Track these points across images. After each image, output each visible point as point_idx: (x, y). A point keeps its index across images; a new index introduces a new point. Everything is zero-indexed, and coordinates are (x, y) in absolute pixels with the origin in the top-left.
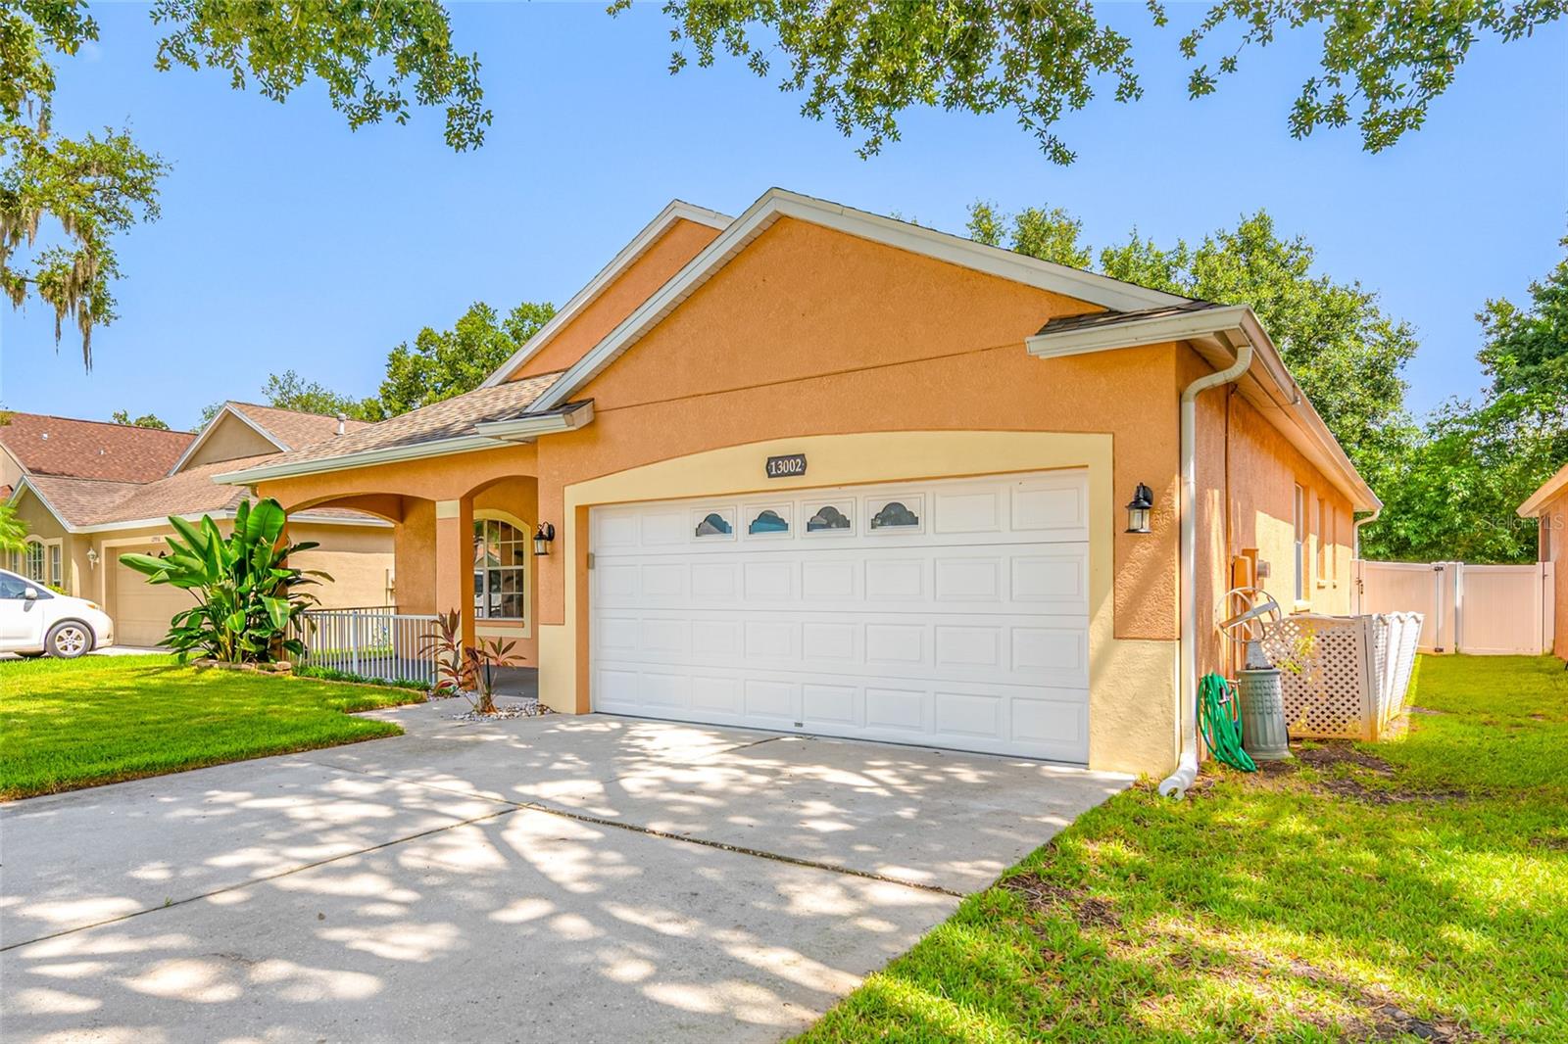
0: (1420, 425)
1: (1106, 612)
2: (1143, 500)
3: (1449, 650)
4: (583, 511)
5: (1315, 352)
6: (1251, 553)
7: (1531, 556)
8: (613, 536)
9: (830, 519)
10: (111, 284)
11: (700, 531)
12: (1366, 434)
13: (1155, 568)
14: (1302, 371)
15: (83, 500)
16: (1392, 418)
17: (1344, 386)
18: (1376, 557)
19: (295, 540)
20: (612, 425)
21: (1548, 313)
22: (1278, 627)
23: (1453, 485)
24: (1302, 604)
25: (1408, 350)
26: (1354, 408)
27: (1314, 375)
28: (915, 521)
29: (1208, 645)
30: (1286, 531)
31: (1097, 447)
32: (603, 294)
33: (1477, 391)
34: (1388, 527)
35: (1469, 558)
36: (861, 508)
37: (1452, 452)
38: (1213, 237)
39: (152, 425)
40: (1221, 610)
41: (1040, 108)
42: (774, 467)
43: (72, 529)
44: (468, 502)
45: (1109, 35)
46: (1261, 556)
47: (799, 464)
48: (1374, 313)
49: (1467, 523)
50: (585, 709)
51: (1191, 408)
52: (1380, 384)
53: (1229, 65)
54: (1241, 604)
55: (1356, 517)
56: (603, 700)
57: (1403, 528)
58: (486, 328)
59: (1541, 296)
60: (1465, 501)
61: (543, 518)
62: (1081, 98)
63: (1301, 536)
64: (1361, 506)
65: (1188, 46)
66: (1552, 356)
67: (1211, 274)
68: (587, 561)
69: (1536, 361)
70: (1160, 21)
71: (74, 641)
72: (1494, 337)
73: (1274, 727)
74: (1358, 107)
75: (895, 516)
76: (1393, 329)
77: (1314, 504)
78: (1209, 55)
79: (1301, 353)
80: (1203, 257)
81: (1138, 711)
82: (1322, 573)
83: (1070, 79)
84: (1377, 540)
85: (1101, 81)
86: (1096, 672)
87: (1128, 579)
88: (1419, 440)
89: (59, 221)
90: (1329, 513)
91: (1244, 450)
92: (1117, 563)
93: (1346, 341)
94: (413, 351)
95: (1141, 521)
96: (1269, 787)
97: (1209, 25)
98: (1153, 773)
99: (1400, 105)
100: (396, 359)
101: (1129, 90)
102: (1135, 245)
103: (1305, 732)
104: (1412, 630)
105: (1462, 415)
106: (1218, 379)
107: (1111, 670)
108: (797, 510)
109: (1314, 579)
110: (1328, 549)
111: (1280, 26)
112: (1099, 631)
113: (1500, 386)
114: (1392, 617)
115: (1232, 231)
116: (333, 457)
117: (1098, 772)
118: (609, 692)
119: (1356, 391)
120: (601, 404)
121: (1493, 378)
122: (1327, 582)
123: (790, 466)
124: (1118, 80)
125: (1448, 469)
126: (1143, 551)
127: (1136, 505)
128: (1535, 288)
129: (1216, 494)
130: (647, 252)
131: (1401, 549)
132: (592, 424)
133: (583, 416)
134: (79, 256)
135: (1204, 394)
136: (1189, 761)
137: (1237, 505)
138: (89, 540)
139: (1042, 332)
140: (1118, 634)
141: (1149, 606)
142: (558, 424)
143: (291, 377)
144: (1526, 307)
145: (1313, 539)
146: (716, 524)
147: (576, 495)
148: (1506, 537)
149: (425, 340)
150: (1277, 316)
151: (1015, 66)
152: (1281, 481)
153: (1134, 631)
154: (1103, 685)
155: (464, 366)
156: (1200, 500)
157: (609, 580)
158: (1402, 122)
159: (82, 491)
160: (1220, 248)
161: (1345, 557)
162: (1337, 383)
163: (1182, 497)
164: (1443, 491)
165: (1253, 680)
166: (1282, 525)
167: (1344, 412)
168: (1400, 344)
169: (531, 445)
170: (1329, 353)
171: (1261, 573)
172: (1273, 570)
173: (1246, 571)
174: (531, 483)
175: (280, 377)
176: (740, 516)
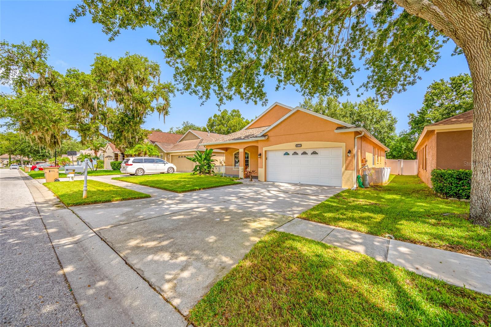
0: (398, 135)
1: (344, 166)
2: (350, 152)
3: (400, 174)
4: (266, 151)
5: (379, 122)
6: (365, 158)
7: (416, 158)
8: (270, 155)
9: (304, 153)
10: (169, 109)
11: (285, 154)
12: (388, 137)
13: (351, 161)
14: (377, 126)
15: (166, 147)
16: (392, 134)
17: (384, 128)
18: (390, 158)
19: (213, 154)
20: (271, 139)
21: (420, 116)
22: (369, 169)
23: (403, 146)
24: (374, 166)
25: (396, 122)
26: (386, 132)
27: (379, 126)
28: (317, 154)
29: (358, 171)
30: (371, 155)
31: (344, 144)
32: (263, 116)
33: (408, 129)
34: (392, 153)
35: (404, 159)
36: (309, 152)
37: (403, 140)
38: (361, 101)
39: (159, 131)
40: (360, 166)
41: (336, 96)
42: (297, 146)
43: (166, 152)
44: (244, 149)
45: (346, 87)
46: (366, 159)
47: (301, 145)
48: (390, 115)
49: (405, 153)
50: (265, 181)
51: (356, 140)
52: (391, 128)
53: (362, 94)
54: (363, 165)
55: (386, 151)
56: (268, 179)
57: (394, 153)
58: (227, 114)
59: (419, 113)
60: (405, 149)
61: (259, 152)
62: (342, 95)
63: (374, 155)
64: (386, 150)
65: (357, 90)
66: (420, 124)
67: (361, 108)
68: (266, 159)
69: (417, 124)
70: (353, 84)
71: (171, 171)
72: (411, 120)
73: (367, 183)
74: (380, 100)
75: (314, 153)
76: (393, 117)
77: (376, 150)
78: (360, 92)
79: (377, 122)
80: (360, 105)
81: (348, 180)
82: (378, 161)
83: (341, 93)
84: (390, 155)
85: (345, 93)
86: (343, 174)
87: (347, 162)
88: (397, 137)
89: (162, 99)
90: (379, 152)
91: (364, 144)
92: (346, 160)
93: (385, 120)
94: (213, 118)
95: (349, 155)
96: (365, 189)
97: (360, 87)
98: (350, 188)
99: (385, 100)
100: (210, 120)
101: (348, 94)
102: (348, 102)
103: (372, 184)
104: (389, 170)
105: (405, 133)
106: (360, 136)
107: (345, 174)
108: (300, 151)
109: (376, 162)
110: (379, 157)
111: (369, 89)
112: (343, 169)
113: (412, 129)
114: (385, 168)
115: (365, 100)
116: (221, 142)
117: (342, 188)
118: (270, 178)
119: (386, 130)
120: (269, 135)
121: (410, 127)
122: (379, 162)
123: (299, 146)
124: (347, 93)
125: (402, 143)
126: (349, 158)
127: (349, 152)
128: (418, 111)
129: (360, 150)
130: (271, 110)
131: (394, 157)
132: (268, 138)
133: (267, 137)
134: (164, 104)
135: (359, 138)
136: (355, 186)
137: (363, 152)
138: (168, 154)
139: (336, 129)
140: (346, 169)
141: (350, 166)
142: (263, 138)
143: (187, 122)
144: (416, 115)
145: (376, 156)
146: (287, 154)
147: (265, 149)
148: (412, 155)
149: (215, 116)
150: (373, 116)
151: (332, 91)
152: (371, 147)
153: (348, 169)
154: (344, 176)
155: (223, 121)
156: (357, 152)
157: (270, 162)
158: (385, 102)
159: (165, 145)
160: (363, 103)
161: (383, 158)
162: (383, 128)
163: (355, 151)
164: (401, 147)
165: (364, 177)
166: (370, 154)
167: (384, 133)
168: (394, 121)
169: (257, 141)
170: (382, 123)
171: (366, 161)
172: (368, 161)
173: (364, 161)
174: (257, 147)
175: (185, 122)
176: (291, 153)
